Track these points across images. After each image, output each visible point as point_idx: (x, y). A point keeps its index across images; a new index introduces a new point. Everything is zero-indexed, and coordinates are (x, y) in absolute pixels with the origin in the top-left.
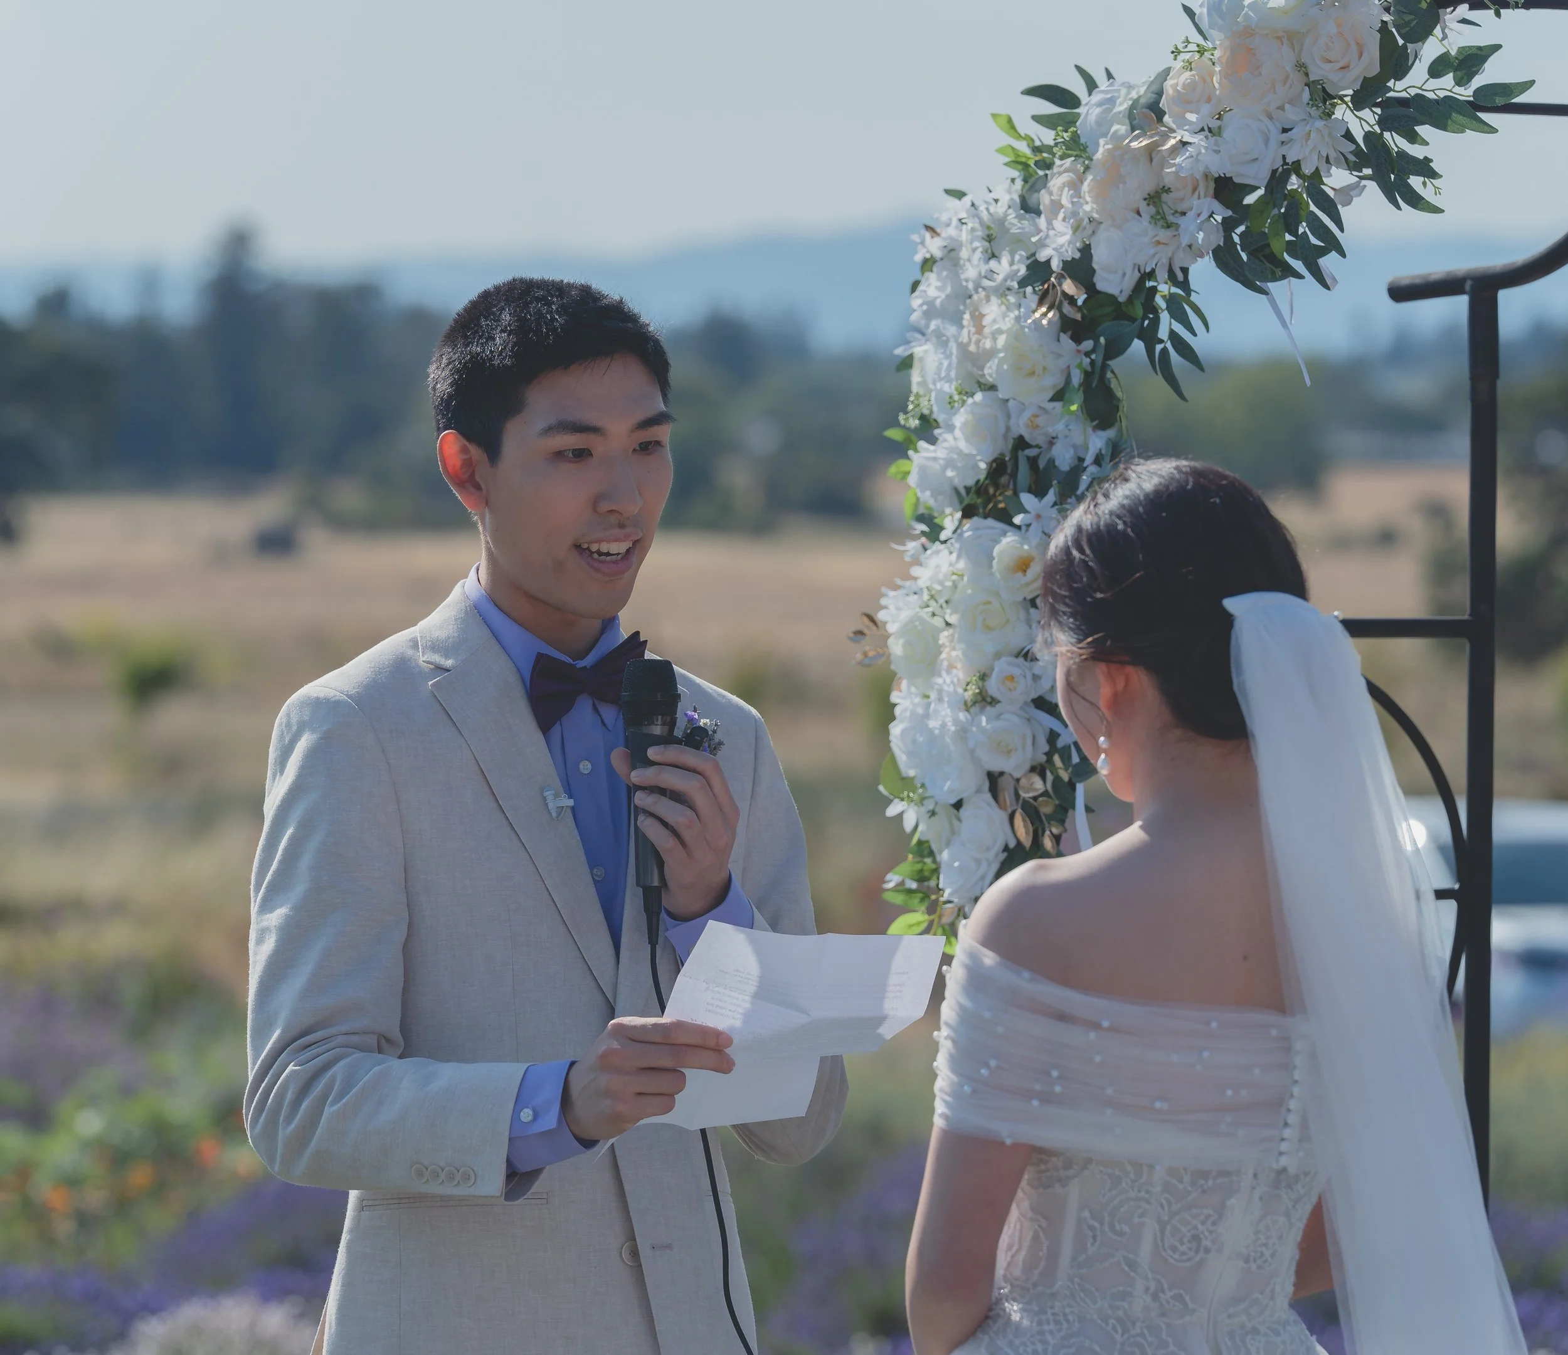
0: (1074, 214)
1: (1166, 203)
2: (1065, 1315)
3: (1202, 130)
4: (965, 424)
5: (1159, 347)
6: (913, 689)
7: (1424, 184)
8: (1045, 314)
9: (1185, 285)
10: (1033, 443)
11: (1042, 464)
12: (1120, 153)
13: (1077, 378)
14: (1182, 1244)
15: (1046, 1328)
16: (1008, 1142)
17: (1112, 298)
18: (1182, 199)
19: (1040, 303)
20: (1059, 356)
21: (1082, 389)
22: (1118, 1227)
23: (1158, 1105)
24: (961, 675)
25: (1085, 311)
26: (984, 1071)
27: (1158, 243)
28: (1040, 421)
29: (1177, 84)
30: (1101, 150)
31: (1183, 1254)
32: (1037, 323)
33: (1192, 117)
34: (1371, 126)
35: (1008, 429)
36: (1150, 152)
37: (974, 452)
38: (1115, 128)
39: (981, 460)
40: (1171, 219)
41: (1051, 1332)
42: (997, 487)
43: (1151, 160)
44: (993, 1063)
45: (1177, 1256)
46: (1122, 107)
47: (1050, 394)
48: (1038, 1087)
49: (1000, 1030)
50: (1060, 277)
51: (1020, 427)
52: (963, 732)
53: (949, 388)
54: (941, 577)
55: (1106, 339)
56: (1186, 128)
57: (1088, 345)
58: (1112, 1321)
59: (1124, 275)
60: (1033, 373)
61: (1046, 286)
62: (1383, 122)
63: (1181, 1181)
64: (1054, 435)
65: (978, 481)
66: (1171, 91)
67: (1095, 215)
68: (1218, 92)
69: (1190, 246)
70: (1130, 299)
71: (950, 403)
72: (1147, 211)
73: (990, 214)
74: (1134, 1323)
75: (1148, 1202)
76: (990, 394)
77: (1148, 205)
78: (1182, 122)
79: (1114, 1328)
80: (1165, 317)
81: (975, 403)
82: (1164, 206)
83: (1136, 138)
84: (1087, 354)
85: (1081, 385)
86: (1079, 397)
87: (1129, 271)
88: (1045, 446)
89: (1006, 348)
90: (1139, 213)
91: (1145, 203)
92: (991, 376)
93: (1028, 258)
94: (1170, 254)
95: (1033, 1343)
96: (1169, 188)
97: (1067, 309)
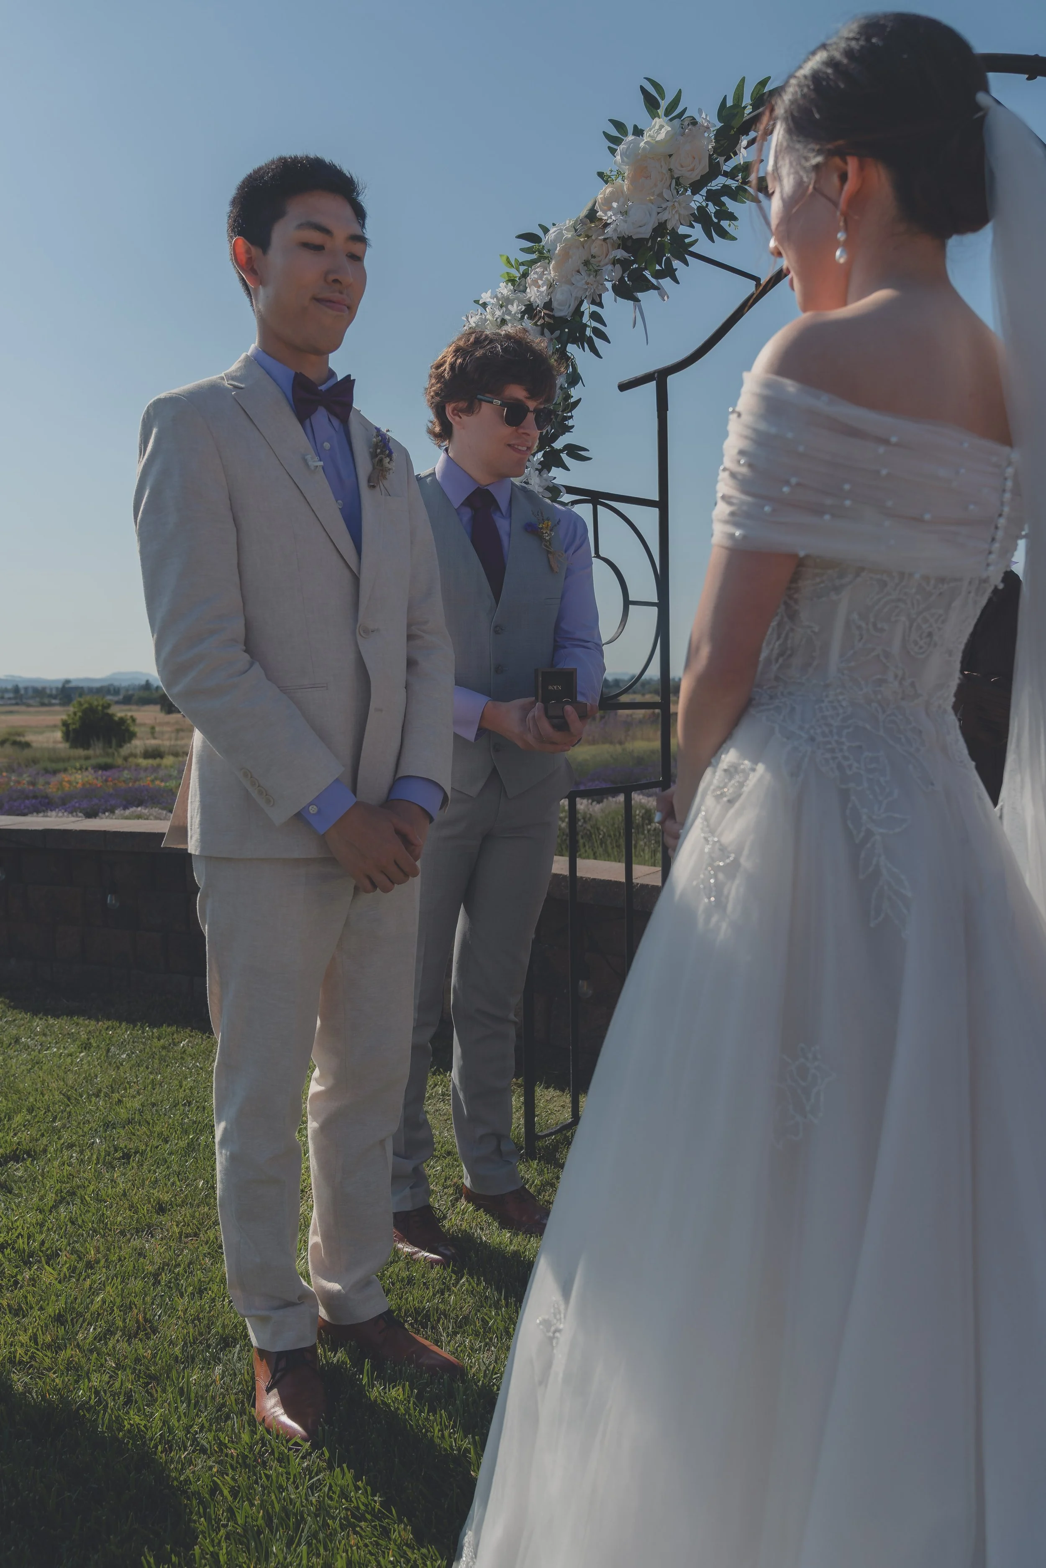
2: (839, 701)
7: (730, 225)
14: (921, 639)
15: (827, 713)
16: (802, 554)
17: (562, 317)
19: (532, 320)
22: (879, 626)
26: (786, 490)
27: (587, 284)
29: (604, 195)
31: (921, 647)
33: (615, 205)
34: (700, 203)
38: (565, 236)
41: (832, 716)
43: (584, 247)
44: (794, 480)
45: (916, 649)
48: (830, 502)
49: (801, 448)
57: (557, 333)
61: (533, 314)
62: (707, 199)
63: (929, 585)
66: (600, 201)
67: (557, 278)
72: (584, 270)
74: (888, 705)
75: (904, 602)
87: (570, 305)
90: (578, 272)
91: (583, 265)
93: (524, 305)
95: (820, 727)
96: (595, 256)
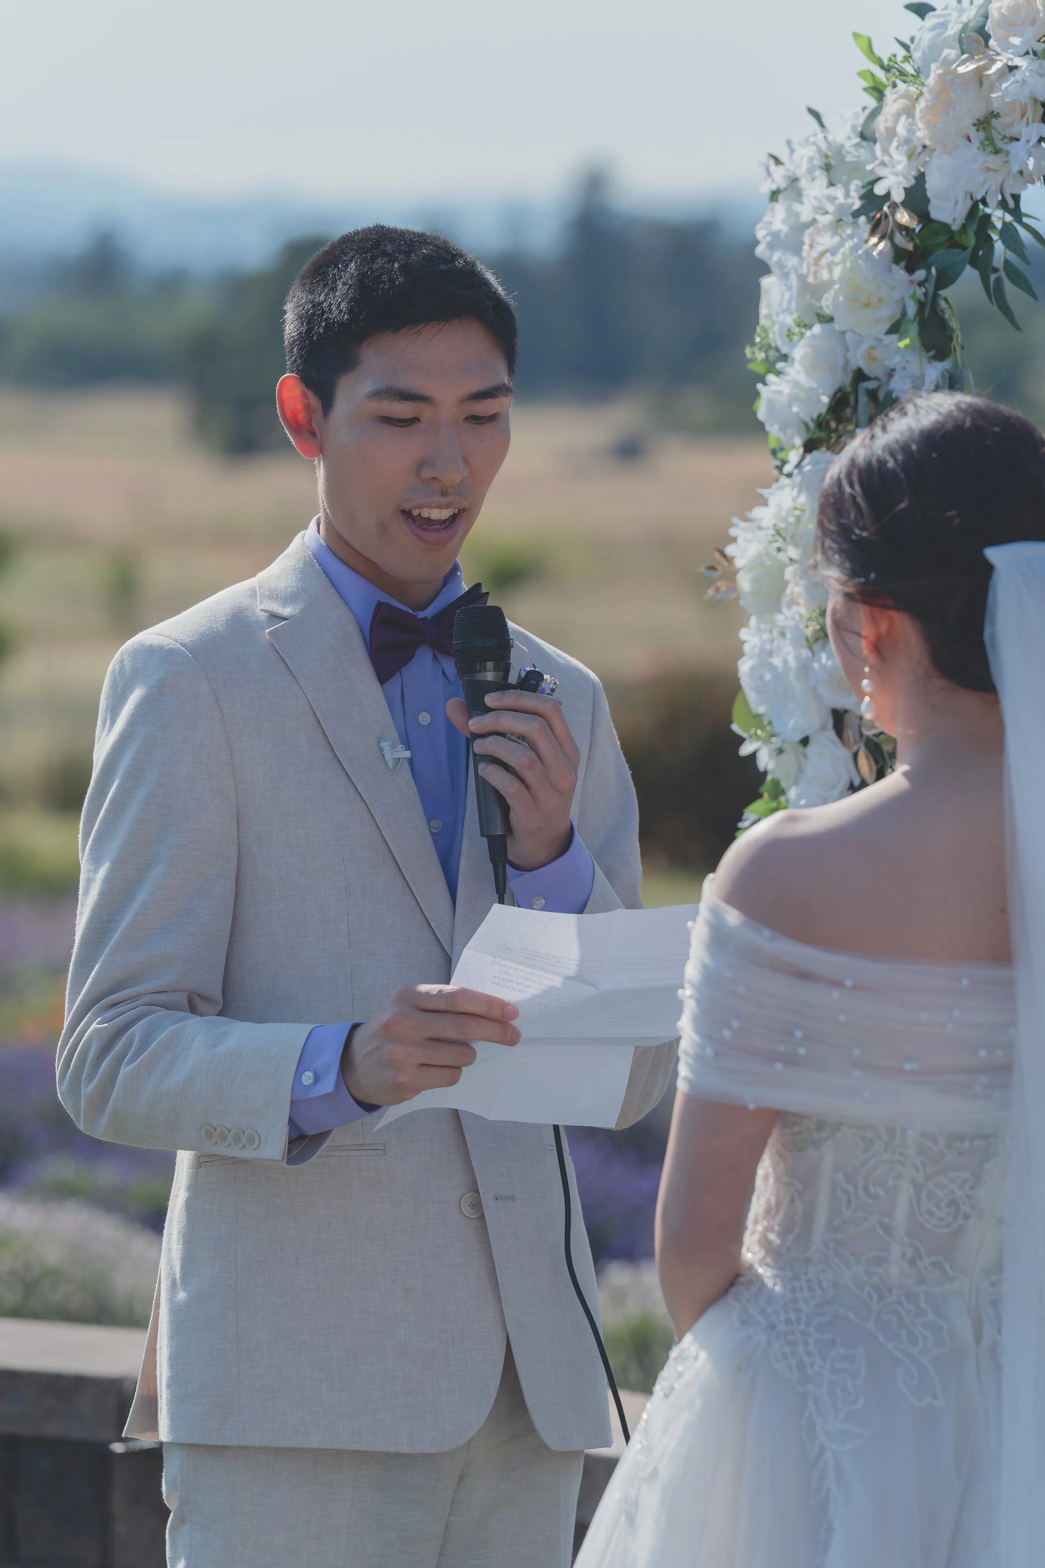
0: (907, 141)
1: (995, 129)
2: (819, 1281)
3: (1027, 53)
4: (804, 357)
5: (993, 277)
6: (762, 626)
8: (876, 245)
9: (1017, 213)
10: (872, 375)
11: (881, 395)
12: (949, 80)
13: (912, 309)
14: (939, 1208)
15: (799, 1295)
16: (752, 1107)
17: (946, 227)
18: (1011, 125)
19: (873, 232)
20: (893, 288)
21: (917, 319)
22: (872, 1189)
23: (907, 1066)
24: (803, 610)
25: (917, 241)
26: (726, 1033)
27: (989, 169)
28: (875, 353)
29: (1001, 8)
30: (932, 75)
31: (941, 1219)
32: (868, 253)
33: (1016, 41)
35: (847, 362)
36: (979, 76)
37: (815, 386)
38: (946, 52)
39: (823, 394)
40: (1000, 144)
41: (805, 1300)
42: (839, 421)
43: (981, 84)
44: (735, 1024)
45: (934, 1221)
46: (953, 30)
47: (886, 326)
48: (782, 1048)
49: (742, 989)
50: (894, 207)
51: (859, 360)
52: (804, 669)
53: (789, 320)
54: (784, 514)
55: (936, 269)
56: (1011, 51)
57: (920, 274)
58: (868, 1288)
59: (956, 202)
60: (868, 305)
61: (878, 216)
63: (936, 1143)
64: (892, 367)
65: (819, 416)
66: (996, 14)
67: (927, 142)
68: (1041, 14)
69: (1021, 173)
70: (964, 227)
71: (788, 336)
72: (978, 136)
73: (828, 143)
74: (890, 1290)
75: (901, 1164)
76: (826, 326)
77: (978, 130)
78: (1006, 45)
79: (870, 1295)
80: (999, 247)
81: (813, 336)
82: (993, 132)
83: (964, 62)
84: (921, 284)
85: (916, 315)
86: (913, 329)
87: (961, 198)
88: (883, 378)
89: (841, 279)
90: (969, 139)
91: (974, 128)
92: (827, 307)
93: (863, 187)
94: (1000, 181)
95: (786, 1312)
96: (998, 113)
97: (900, 239)
